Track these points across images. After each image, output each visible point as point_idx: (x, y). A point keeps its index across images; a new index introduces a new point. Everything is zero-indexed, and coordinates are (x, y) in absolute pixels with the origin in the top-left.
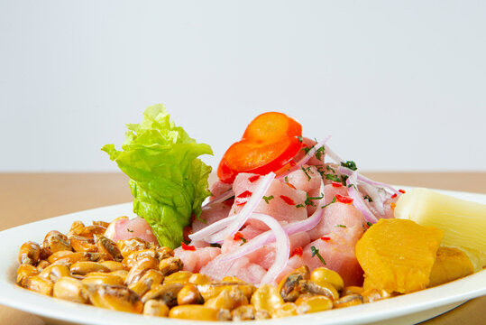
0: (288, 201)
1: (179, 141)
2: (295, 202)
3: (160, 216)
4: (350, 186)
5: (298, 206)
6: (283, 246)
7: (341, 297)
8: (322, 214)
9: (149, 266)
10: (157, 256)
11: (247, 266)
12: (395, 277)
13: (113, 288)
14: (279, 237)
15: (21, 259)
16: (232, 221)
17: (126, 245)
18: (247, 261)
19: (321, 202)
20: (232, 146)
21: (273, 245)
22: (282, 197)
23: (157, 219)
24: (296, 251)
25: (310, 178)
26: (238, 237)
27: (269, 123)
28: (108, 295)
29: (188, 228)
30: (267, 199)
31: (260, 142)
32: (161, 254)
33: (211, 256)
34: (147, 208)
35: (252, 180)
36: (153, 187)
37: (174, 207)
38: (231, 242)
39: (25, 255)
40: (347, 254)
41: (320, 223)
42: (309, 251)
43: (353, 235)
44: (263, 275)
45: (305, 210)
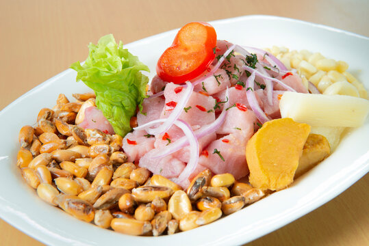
0: (202, 109)
2: (206, 108)
3: (113, 113)
4: (248, 89)
5: (209, 112)
6: (195, 148)
8: (226, 115)
9: (103, 162)
10: (110, 151)
11: (171, 160)
14: (191, 143)
15: (20, 141)
16: (162, 123)
17: (92, 135)
18: (171, 157)
19: (226, 105)
20: (166, 52)
21: (187, 147)
22: (197, 106)
23: (112, 115)
24: (205, 150)
25: (219, 83)
26: (166, 137)
27: (193, 32)
28: (70, 208)
30: (186, 110)
31: (186, 49)
32: (113, 149)
33: (147, 150)
34: (105, 107)
35: (178, 91)
37: (123, 107)
38: (161, 140)
39: (23, 139)
40: (239, 153)
41: (223, 123)
42: (211, 152)
43: (245, 136)
44: (183, 170)
45: (213, 114)
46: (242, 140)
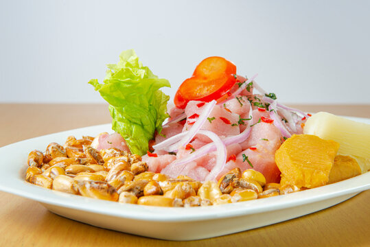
0: (226, 121)
1: (146, 77)
2: (231, 122)
3: (131, 132)
4: (271, 111)
5: (233, 125)
6: (222, 154)
7: (263, 190)
8: (251, 131)
9: (123, 168)
10: (129, 161)
11: (195, 168)
12: (304, 176)
13: (97, 183)
14: (219, 148)
15: (29, 163)
16: (183, 137)
17: (106, 153)
18: (196, 164)
19: (250, 122)
20: (185, 82)
21: (214, 153)
22: (221, 118)
23: (129, 134)
24: (232, 158)
25: (242, 105)
26: (189, 147)
27: (212, 65)
28: (92, 188)
29: (152, 141)
30: (210, 120)
31: (205, 78)
32: (132, 159)
33: (169, 161)
34: (122, 126)
35: (200, 106)
36: (126, 110)
37: (142, 126)
38: (184, 150)
39: (32, 159)
40: (268, 160)
41: (249, 138)
42: (240, 158)
43: (273, 146)
44: (207, 175)
45: (238, 128)
46: (270, 149)
